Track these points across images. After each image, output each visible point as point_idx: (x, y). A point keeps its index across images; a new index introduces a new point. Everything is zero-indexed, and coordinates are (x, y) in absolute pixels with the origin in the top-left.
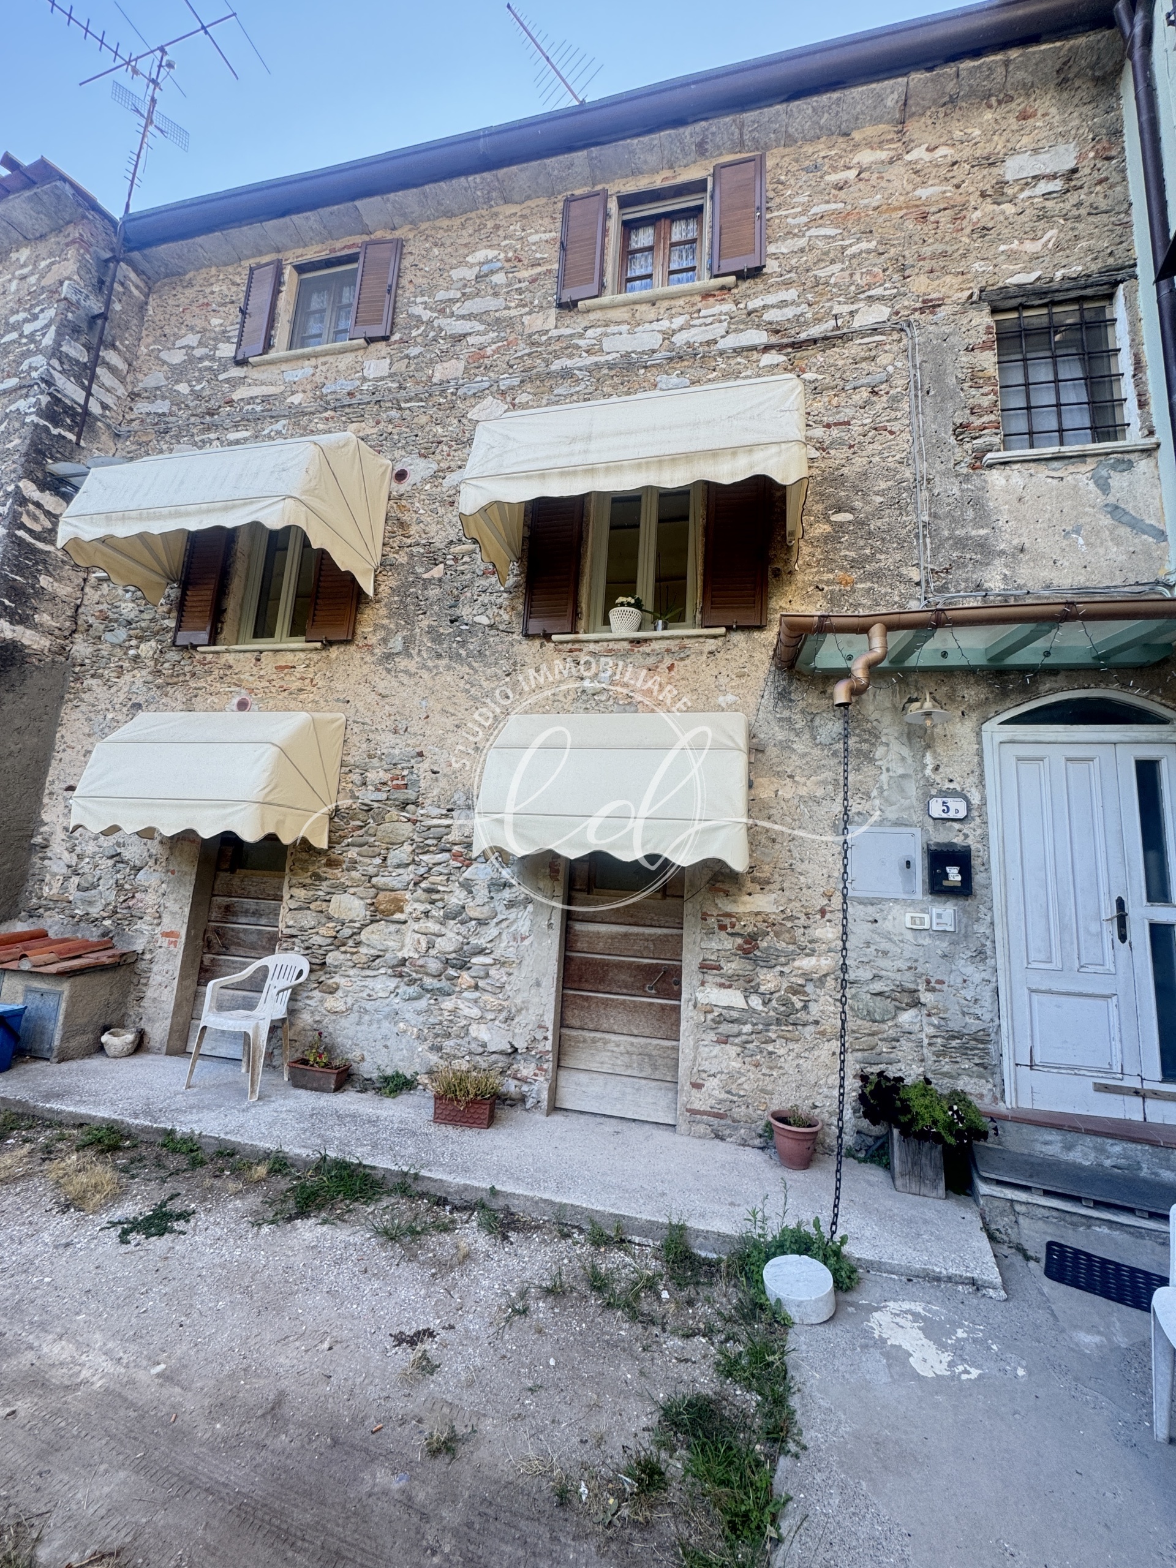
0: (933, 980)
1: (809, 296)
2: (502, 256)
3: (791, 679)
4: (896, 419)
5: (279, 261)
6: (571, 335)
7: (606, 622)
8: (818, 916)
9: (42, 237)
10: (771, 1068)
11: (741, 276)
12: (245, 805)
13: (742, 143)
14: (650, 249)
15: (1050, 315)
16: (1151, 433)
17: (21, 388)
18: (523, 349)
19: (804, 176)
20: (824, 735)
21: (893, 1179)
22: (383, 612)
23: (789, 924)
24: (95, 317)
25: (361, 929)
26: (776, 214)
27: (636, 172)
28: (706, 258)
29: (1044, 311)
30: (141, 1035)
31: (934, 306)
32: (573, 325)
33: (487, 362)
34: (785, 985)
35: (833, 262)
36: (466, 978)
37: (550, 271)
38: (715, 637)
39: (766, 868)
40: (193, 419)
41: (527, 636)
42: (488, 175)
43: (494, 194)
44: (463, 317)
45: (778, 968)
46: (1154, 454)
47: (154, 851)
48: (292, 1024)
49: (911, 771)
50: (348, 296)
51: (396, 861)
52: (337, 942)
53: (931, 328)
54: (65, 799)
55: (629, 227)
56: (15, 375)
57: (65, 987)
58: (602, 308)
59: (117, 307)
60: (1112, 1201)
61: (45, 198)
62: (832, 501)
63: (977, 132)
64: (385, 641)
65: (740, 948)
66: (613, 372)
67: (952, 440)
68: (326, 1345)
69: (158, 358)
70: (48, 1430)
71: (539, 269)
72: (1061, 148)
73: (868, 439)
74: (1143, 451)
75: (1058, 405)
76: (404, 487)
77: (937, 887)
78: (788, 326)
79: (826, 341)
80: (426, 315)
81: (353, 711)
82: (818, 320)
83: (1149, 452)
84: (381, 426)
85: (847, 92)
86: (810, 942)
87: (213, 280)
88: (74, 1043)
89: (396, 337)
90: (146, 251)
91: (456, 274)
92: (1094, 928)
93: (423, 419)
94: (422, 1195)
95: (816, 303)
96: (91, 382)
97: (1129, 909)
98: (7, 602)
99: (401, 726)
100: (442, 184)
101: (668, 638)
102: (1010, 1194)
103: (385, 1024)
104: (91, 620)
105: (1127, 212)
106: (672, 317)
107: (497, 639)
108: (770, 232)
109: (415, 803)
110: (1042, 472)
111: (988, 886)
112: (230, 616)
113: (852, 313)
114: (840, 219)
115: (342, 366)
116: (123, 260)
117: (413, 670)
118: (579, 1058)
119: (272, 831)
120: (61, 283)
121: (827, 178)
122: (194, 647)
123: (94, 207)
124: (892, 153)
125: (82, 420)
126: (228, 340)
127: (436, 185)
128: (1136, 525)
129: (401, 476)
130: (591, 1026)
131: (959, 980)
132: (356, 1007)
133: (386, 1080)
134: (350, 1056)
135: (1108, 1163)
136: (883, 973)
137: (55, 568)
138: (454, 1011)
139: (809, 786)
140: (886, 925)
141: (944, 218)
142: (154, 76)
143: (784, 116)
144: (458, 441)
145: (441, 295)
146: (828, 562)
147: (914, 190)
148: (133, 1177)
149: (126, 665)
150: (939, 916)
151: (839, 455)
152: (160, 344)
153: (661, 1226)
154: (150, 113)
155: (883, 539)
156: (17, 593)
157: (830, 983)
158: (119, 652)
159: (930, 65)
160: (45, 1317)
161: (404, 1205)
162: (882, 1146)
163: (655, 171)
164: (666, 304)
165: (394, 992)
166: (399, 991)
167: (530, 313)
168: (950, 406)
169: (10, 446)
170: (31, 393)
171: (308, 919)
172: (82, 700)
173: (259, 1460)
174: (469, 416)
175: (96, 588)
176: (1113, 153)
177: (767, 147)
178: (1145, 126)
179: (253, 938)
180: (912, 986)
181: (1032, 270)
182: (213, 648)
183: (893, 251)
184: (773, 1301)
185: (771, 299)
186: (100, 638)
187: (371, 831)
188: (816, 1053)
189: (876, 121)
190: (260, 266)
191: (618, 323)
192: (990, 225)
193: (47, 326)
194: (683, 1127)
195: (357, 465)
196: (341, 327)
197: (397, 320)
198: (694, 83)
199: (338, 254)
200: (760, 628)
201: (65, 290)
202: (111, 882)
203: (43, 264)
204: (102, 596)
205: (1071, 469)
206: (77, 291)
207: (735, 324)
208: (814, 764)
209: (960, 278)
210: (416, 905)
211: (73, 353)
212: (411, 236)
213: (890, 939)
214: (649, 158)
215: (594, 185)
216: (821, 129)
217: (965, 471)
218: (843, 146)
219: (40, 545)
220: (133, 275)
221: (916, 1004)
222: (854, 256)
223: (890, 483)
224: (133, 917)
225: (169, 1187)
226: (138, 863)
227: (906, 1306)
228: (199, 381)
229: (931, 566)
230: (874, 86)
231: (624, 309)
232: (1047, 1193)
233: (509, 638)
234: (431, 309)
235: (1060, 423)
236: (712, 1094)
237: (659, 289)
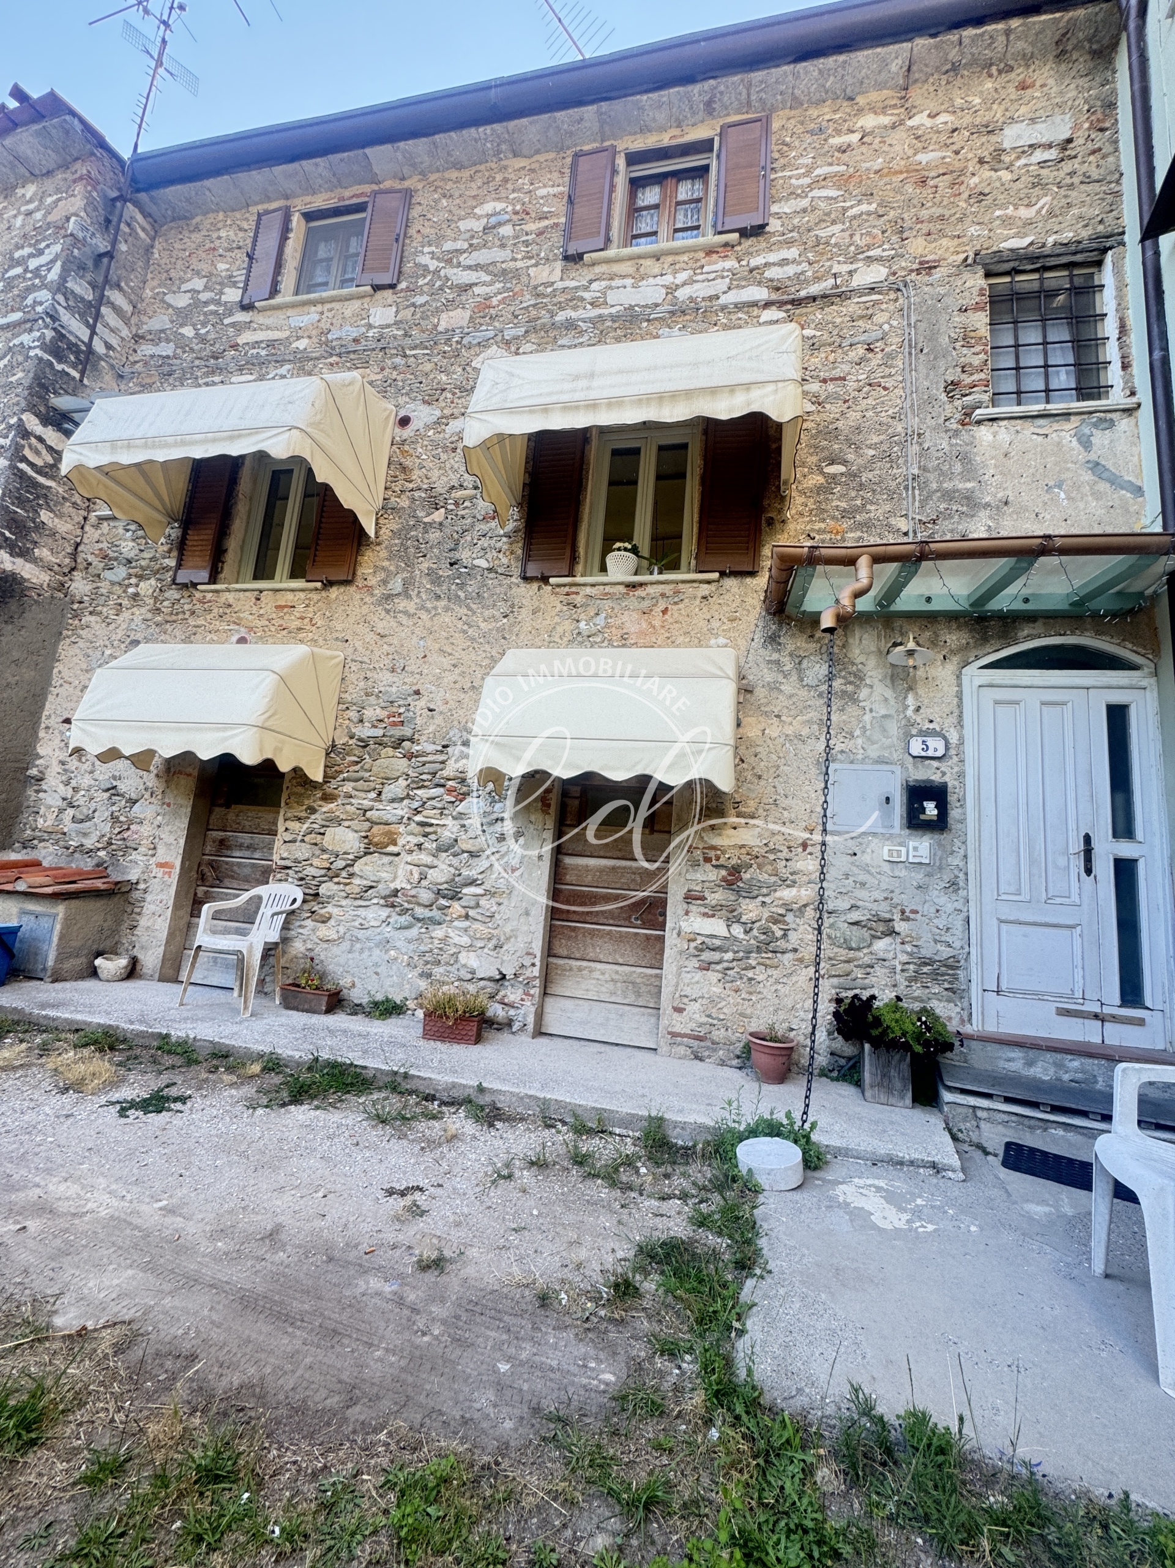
0: (907, 910)
1: (810, 255)
2: (510, 208)
3: (780, 624)
4: (890, 375)
5: (288, 208)
6: (576, 288)
7: (603, 569)
8: (800, 849)
9: (49, 173)
10: (751, 993)
11: (744, 233)
12: (245, 728)
13: (749, 103)
14: (656, 207)
15: (1041, 279)
16: (1133, 394)
17: (26, 322)
18: (529, 300)
19: (808, 139)
20: (811, 680)
21: (863, 1093)
22: (384, 554)
23: (772, 857)
24: (101, 256)
25: (354, 861)
26: (780, 174)
27: (645, 130)
28: (710, 216)
29: (1036, 276)
30: (134, 962)
31: (930, 268)
32: (578, 278)
33: (493, 312)
34: (766, 915)
35: (834, 222)
36: (457, 908)
37: (556, 225)
38: (709, 582)
39: (751, 803)
40: (197, 362)
41: (526, 579)
42: (497, 127)
43: (504, 147)
44: (469, 268)
45: (761, 898)
46: (1136, 414)
47: (150, 785)
48: (284, 952)
49: (892, 712)
50: (355, 245)
51: (390, 796)
52: (331, 874)
53: (926, 289)
54: (62, 733)
55: (636, 184)
56: (19, 309)
57: (60, 910)
58: (608, 261)
59: (123, 247)
60: (1068, 1105)
61: (54, 132)
62: (826, 453)
63: (977, 100)
64: (385, 582)
65: (724, 879)
66: (616, 325)
67: (943, 397)
68: (321, 1194)
69: (163, 301)
70: (59, 1241)
71: (546, 223)
72: (1058, 119)
73: (862, 394)
74: (1124, 410)
75: (1046, 366)
76: (408, 432)
77: (915, 822)
78: (789, 283)
79: (825, 299)
80: (433, 265)
81: (350, 650)
82: (817, 279)
83: (1129, 411)
84: (386, 372)
85: (853, 55)
86: (792, 874)
87: (220, 225)
88: (67, 966)
89: (403, 285)
90: (154, 193)
91: (463, 225)
92: (1062, 861)
93: (428, 367)
94: (410, 1093)
95: (817, 262)
96: (96, 321)
97: (1095, 844)
98: (8, 534)
99: (399, 665)
100: (453, 134)
101: (662, 583)
102: (972, 1101)
103: (377, 952)
104: (90, 558)
105: (1118, 182)
106: (675, 272)
107: (496, 582)
108: (774, 192)
109: (411, 740)
110: (1028, 429)
111: (962, 821)
112: (231, 557)
113: (851, 273)
114: (842, 181)
115: (348, 313)
116: (130, 200)
117: (412, 611)
118: (565, 986)
119: (270, 756)
120: (68, 219)
121: (831, 141)
122: (194, 585)
123: (103, 145)
124: (894, 119)
125: (86, 358)
126: (234, 285)
127: (446, 135)
128: (1115, 481)
129: (404, 422)
130: (578, 955)
131: (933, 910)
132: (348, 936)
133: (376, 1004)
134: (342, 983)
135: (1066, 1077)
136: (860, 903)
137: (56, 503)
138: (445, 940)
139: (795, 726)
140: (865, 858)
141: (943, 182)
142: (165, 17)
143: (790, 78)
144: (462, 389)
145: (448, 246)
146: (820, 512)
147: (915, 154)
148: (129, 1070)
149: (125, 602)
150: (915, 849)
151: (833, 409)
152: (165, 286)
153: (641, 1118)
154: (161, 54)
155: (874, 491)
156: (16, 525)
157: (810, 912)
158: (118, 590)
159: (933, 31)
160: (49, 1165)
161: (394, 1099)
162: (854, 1066)
163: (662, 129)
164: (670, 259)
165: (386, 921)
166: (391, 920)
167: (536, 265)
168: (942, 364)
169: (13, 379)
170: (36, 327)
171: (302, 851)
172: (79, 637)
173: (258, 1267)
174: (473, 364)
175: (96, 527)
176: (1107, 125)
177: (773, 109)
178: (1137, 94)
179: (247, 871)
180: (888, 916)
181: (1026, 235)
182: (213, 587)
183: (892, 213)
184: (744, 1172)
185: (773, 257)
186: (99, 576)
187: (367, 767)
188: (794, 979)
189: (880, 86)
190: (267, 212)
191: (624, 277)
192: (986, 191)
193: (53, 261)
194: (664, 1049)
195: (361, 408)
196: (348, 276)
197: (404, 269)
198: (705, 40)
199: (347, 203)
200: (752, 574)
201: (71, 226)
202: (107, 814)
203: (49, 200)
204: (102, 535)
205: (1056, 426)
206: (84, 229)
207: (737, 281)
208: (800, 705)
209: (956, 241)
210: (410, 838)
211: (78, 290)
212: (420, 186)
213: (868, 872)
214: (657, 116)
215: (603, 141)
216: (827, 92)
217: (955, 426)
218: (848, 110)
219: (41, 480)
220: (139, 217)
221: (892, 933)
222: (854, 217)
223: (882, 437)
224: (128, 849)
225: (165, 1079)
226: (134, 796)
227: (869, 1182)
228: (204, 325)
229: (918, 517)
230: (879, 50)
231: (629, 263)
232: (1008, 1100)
233: (508, 581)
234: (438, 259)
235: (1047, 384)
236: (692, 1019)
237: (663, 244)
